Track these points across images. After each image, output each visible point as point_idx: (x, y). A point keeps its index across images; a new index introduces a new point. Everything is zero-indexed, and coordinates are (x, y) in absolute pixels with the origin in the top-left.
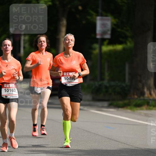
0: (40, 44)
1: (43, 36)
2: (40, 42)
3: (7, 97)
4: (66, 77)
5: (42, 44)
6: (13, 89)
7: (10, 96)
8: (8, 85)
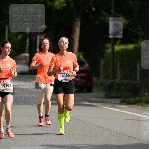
1: (46, 39)
4: (62, 75)
6: (9, 84)
7: (6, 90)
8: (4, 80)
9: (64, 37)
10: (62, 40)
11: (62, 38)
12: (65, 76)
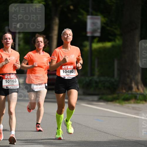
0: (38, 44)
1: (40, 37)
2: (37, 43)
3: (8, 87)
4: (65, 70)
5: (39, 44)
6: (14, 79)
7: (10, 86)
8: (9, 76)
9: (67, 29)
10: (65, 32)
11: (65, 29)
12: (69, 72)
